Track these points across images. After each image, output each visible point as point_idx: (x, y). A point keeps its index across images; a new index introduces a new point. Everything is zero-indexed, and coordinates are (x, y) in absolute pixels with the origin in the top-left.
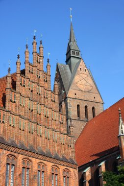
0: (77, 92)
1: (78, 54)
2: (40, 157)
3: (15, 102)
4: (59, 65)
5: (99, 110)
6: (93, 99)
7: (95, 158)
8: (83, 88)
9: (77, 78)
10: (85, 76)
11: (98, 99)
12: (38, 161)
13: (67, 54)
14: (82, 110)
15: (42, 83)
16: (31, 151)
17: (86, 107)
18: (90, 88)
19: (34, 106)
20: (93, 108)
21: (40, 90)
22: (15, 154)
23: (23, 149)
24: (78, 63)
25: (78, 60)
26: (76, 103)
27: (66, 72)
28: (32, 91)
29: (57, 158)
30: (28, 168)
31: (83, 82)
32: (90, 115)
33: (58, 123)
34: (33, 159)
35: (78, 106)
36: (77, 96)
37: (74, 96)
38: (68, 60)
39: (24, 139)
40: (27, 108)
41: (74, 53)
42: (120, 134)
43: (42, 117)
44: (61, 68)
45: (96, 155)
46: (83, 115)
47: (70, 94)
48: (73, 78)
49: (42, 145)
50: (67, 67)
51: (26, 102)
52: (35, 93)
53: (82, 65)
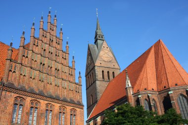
0: (102, 62)
1: (102, 37)
3: (27, 57)
4: (90, 45)
5: (117, 73)
6: (113, 67)
7: (112, 105)
8: (106, 59)
9: (101, 53)
10: (107, 51)
11: (116, 66)
12: (47, 102)
13: (95, 38)
14: (106, 74)
16: (41, 95)
17: (108, 72)
18: (111, 59)
19: (46, 61)
20: (113, 73)
21: (52, 50)
22: (23, 97)
23: (32, 93)
25: (102, 42)
26: (101, 69)
27: (95, 50)
28: (45, 50)
30: (37, 108)
31: (106, 55)
32: (111, 77)
34: (41, 101)
35: (103, 71)
36: (102, 65)
37: (100, 65)
38: (96, 42)
39: (35, 85)
40: (39, 61)
41: (99, 37)
42: (127, 86)
43: (53, 69)
44: (91, 47)
45: (113, 103)
46: (106, 77)
47: (97, 63)
48: (99, 53)
50: (96, 46)
51: (38, 58)
52: (47, 51)
53: (105, 44)
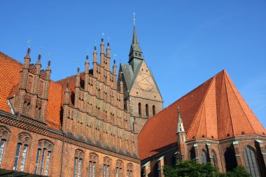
0: (138, 91)
1: (140, 55)
2: (106, 152)
3: (83, 100)
4: (122, 65)
5: (159, 108)
6: (153, 98)
7: (155, 153)
8: (144, 87)
9: (139, 78)
10: (146, 76)
11: (158, 98)
12: (104, 156)
13: (130, 55)
14: (143, 108)
15: (109, 82)
16: (98, 147)
17: (147, 105)
18: (151, 87)
19: (101, 104)
20: (154, 107)
21: (106, 89)
22: (83, 149)
23: (90, 144)
24: (141, 64)
25: (139, 61)
26: (137, 101)
27: (129, 72)
28: (99, 90)
29: (121, 153)
30: (95, 162)
31: (145, 82)
32: (151, 113)
33: (122, 120)
34: (99, 154)
35: (140, 104)
36: (139, 95)
37: (135, 95)
38: (131, 61)
39: (91, 135)
40: (94, 105)
41: (136, 54)
42: (179, 131)
43: (108, 114)
44: (124, 68)
45: (156, 151)
46: (144, 112)
47: (133, 92)
48: (135, 77)
49: (107, 141)
50: (130, 67)
51: (93, 100)
52: (102, 91)
53: (144, 66)
